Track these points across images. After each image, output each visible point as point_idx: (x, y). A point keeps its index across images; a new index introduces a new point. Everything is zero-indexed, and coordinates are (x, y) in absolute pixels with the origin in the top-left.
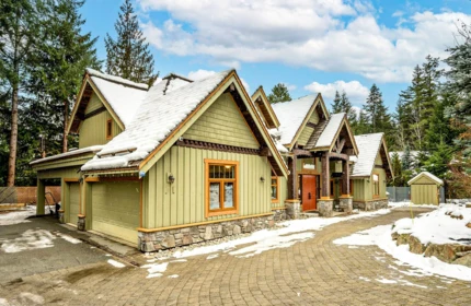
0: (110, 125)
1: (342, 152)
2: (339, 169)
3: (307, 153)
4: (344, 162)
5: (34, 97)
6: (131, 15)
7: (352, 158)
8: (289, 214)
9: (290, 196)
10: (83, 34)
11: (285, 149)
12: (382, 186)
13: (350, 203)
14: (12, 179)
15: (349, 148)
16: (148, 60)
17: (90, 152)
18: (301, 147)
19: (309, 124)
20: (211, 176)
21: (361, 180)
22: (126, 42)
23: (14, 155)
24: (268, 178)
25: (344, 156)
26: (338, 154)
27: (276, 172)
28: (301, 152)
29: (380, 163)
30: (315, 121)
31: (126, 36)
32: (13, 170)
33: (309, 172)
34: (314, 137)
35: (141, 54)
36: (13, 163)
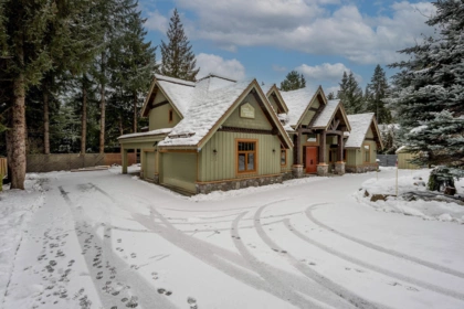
0: (171, 113)
1: (338, 129)
2: (335, 142)
3: (309, 131)
4: (339, 137)
5: (114, 90)
6: (178, 24)
7: (345, 134)
8: (293, 175)
9: (296, 162)
10: (145, 42)
11: (291, 129)
12: (373, 154)
13: (343, 168)
14: (102, 148)
15: (343, 126)
16: (191, 59)
17: (163, 134)
18: (304, 127)
19: (312, 109)
20: (239, 149)
21: (354, 150)
22: (175, 45)
23: (103, 131)
24: (278, 150)
25: (339, 133)
26: (334, 131)
27: (284, 146)
28: (304, 130)
29: (371, 136)
30: (316, 106)
31: (175, 40)
32: (103, 142)
33: (312, 144)
34: (314, 119)
35: (186, 54)
36: (102, 137)
